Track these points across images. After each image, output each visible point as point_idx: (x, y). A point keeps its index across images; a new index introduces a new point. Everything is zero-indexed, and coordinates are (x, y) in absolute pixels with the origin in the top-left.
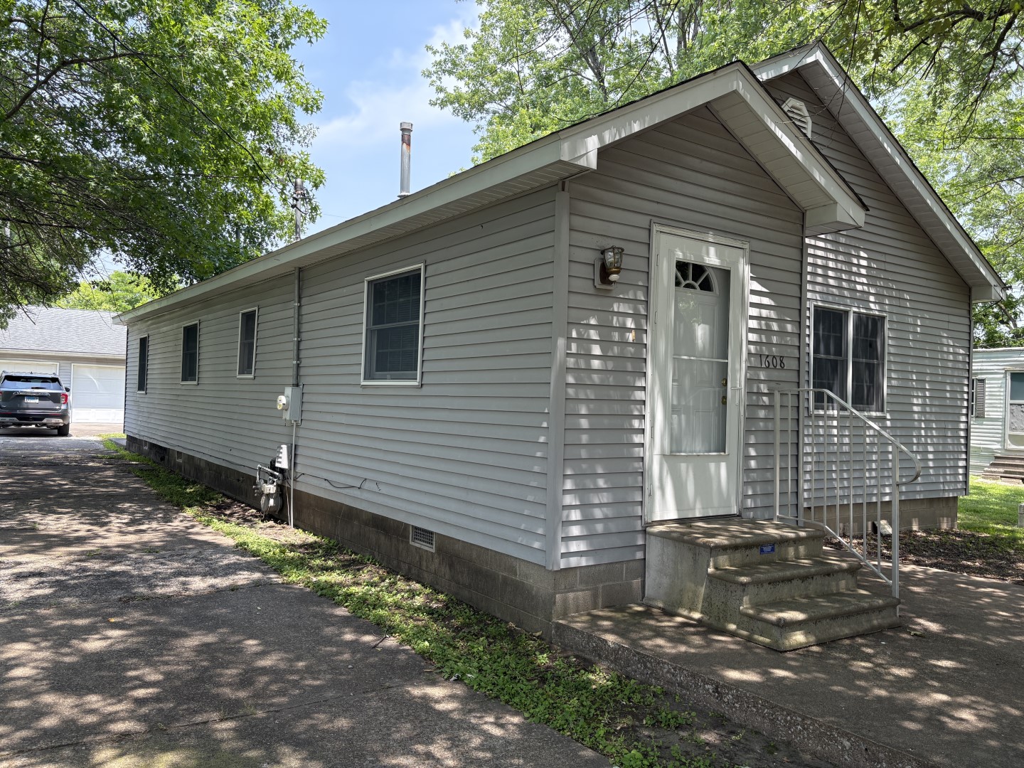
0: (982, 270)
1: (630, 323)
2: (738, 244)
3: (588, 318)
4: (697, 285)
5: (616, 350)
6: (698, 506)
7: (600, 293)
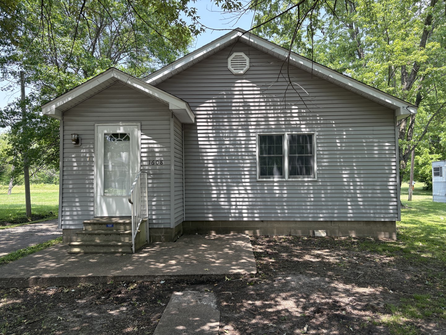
0: (387, 101)
1: (88, 155)
2: (135, 124)
3: (72, 155)
4: (122, 140)
5: (82, 164)
6: (118, 212)
7: (76, 147)
